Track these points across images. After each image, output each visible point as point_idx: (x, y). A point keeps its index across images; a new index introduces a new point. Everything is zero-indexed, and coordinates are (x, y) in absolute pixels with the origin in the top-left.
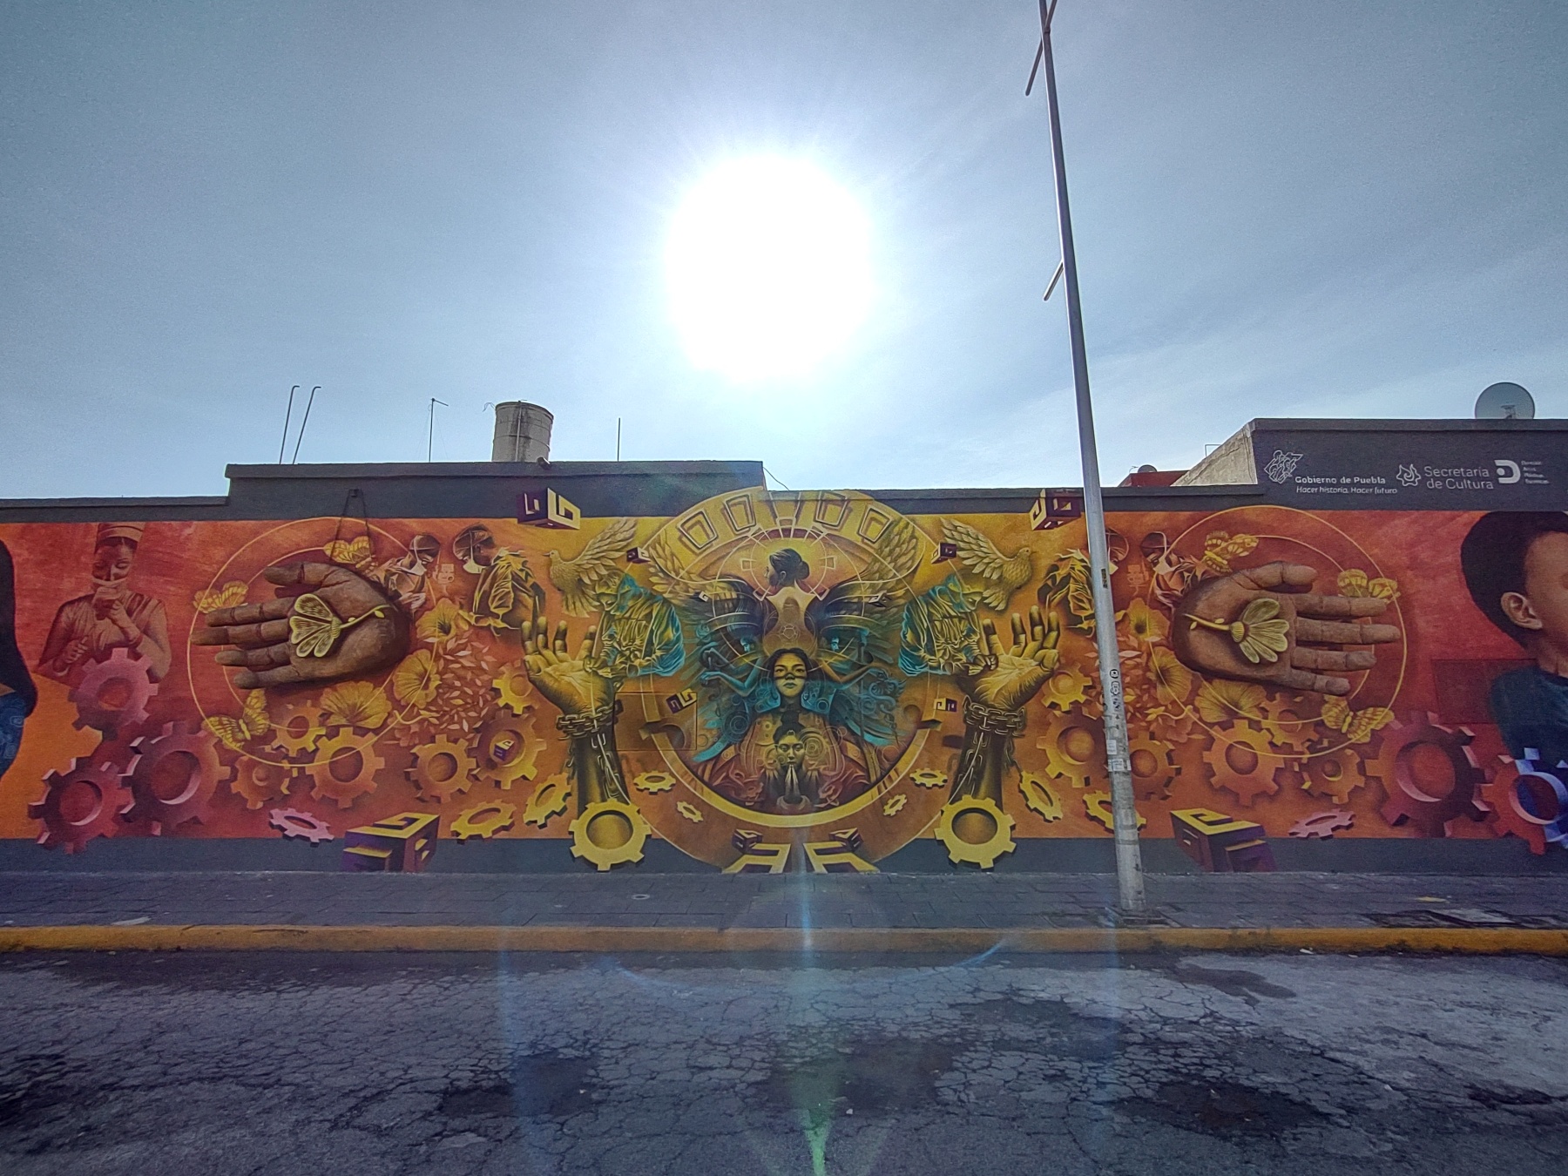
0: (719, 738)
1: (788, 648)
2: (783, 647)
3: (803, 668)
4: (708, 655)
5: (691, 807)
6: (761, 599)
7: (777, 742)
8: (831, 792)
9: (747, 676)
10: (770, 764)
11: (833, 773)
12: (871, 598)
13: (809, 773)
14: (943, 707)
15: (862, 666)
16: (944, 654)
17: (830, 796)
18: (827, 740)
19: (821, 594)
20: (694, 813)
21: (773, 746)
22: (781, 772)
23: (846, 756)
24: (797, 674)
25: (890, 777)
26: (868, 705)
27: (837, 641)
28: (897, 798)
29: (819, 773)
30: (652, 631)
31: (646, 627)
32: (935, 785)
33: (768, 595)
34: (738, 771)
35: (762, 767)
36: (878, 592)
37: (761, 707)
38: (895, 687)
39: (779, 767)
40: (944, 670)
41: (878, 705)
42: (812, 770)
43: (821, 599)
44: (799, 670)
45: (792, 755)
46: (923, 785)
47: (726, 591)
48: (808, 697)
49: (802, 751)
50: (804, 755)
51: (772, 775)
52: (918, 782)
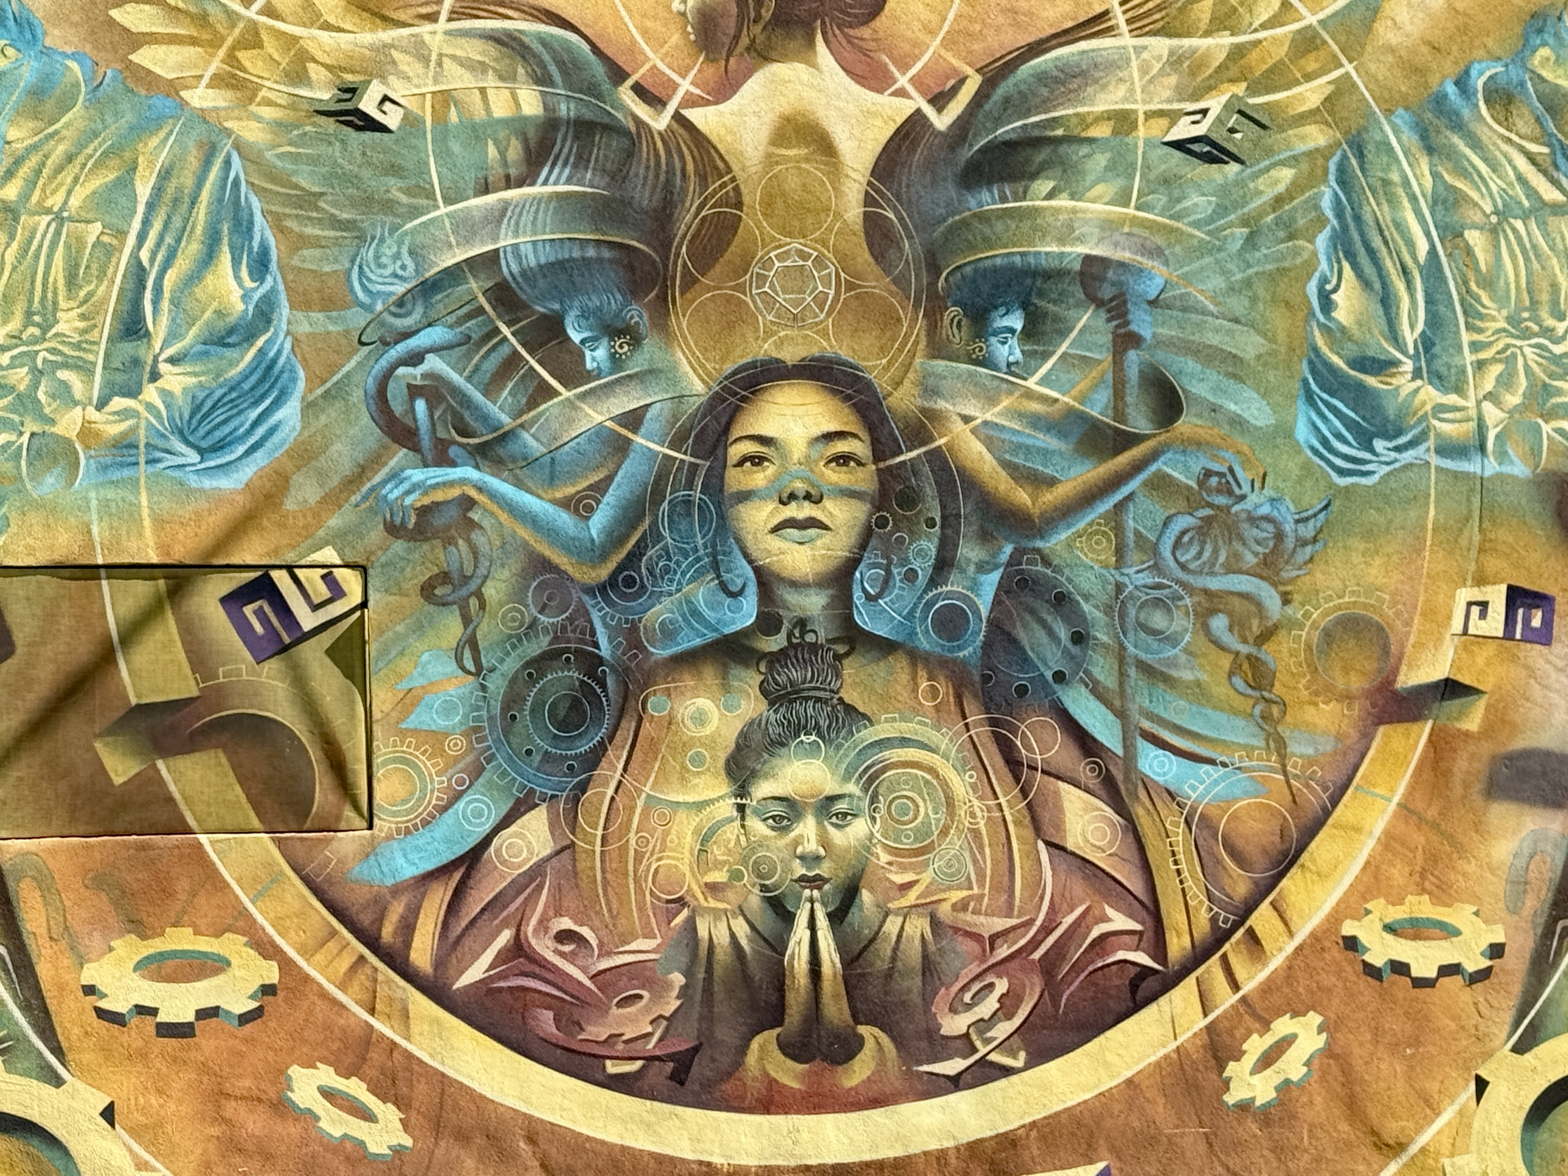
0: (477, 771)
1: (790, 355)
2: (767, 349)
3: (859, 447)
4: (414, 391)
5: (356, 1088)
6: (660, 122)
7: (742, 791)
8: (989, 1006)
9: (600, 488)
10: (713, 888)
11: (1000, 924)
12: (1173, 117)
13: (892, 926)
14: (1495, 624)
15: (1132, 440)
16: (1506, 381)
17: (984, 1025)
18: (972, 776)
19: (939, 101)
20: (367, 1116)
21: (727, 808)
22: (767, 921)
23: (1055, 847)
24: (835, 476)
25: (1252, 935)
26: (1158, 620)
27: (1016, 321)
28: (1283, 1026)
29: (935, 923)
30: (138, 274)
31: (109, 252)
32: (1449, 970)
33: (691, 101)
34: (566, 923)
35: (681, 902)
36: (1207, 89)
37: (668, 633)
38: (1279, 536)
39: (755, 900)
40: (1502, 456)
41: (1203, 615)
42: (906, 913)
43: (941, 121)
44: (842, 460)
45: (812, 846)
46: (1400, 968)
47: (490, 81)
48: (886, 583)
49: (859, 828)
50: (867, 845)
51: (722, 938)
52: (1377, 958)
